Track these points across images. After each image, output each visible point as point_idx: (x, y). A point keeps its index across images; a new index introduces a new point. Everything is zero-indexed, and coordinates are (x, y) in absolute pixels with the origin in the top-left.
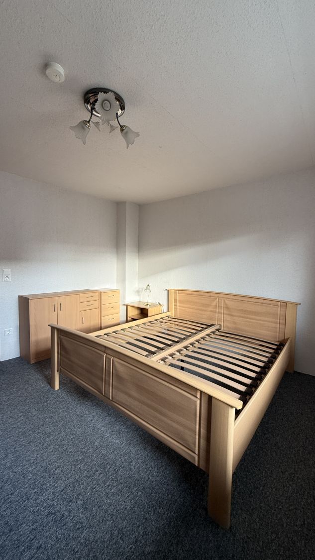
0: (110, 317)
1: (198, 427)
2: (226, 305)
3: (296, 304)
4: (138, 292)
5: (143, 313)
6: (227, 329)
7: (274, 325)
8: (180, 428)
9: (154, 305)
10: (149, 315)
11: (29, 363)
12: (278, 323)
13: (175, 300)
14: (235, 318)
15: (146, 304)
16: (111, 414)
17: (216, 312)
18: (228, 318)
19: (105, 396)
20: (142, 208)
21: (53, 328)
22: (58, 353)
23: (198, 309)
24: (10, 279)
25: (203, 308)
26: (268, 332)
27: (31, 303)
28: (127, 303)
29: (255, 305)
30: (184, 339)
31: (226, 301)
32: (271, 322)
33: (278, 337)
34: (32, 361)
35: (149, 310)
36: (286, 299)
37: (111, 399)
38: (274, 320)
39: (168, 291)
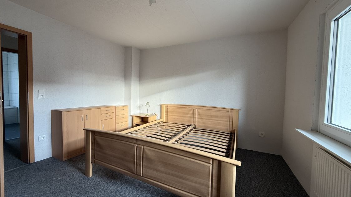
0: (122, 124)
1: (210, 182)
2: (199, 112)
3: (238, 110)
4: (139, 107)
5: (144, 120)
6: (199, 127)
7: (226, 123)
8: (198, 186)
9: (151, 115)
10: (149, 121)
11: (61, 160)
12: (229, 121)
13: (166, 112)
14: (203, 120)
15: (146, 115)
16: (137, 187)
17: (192, 117)
18: (200, 120)
19: (136, 174)
20: (142, 52)
21: (87, 131)
22: (92, 149)
23: (180, 116)
24: (44, 97)
25: (184, 115)
26: (224, 127)
27: (64, 115)
28: (132, 114)
29: (216, 111)
30: (177, 134)
31: (199, 111)
32: (225, 121)
33: (229, 129)
34: (65, 159)
35: (149, 118)
36: (232, 108)
37: (141, 175)
38: (226, 120)
39: (161, 106)
